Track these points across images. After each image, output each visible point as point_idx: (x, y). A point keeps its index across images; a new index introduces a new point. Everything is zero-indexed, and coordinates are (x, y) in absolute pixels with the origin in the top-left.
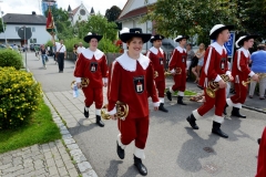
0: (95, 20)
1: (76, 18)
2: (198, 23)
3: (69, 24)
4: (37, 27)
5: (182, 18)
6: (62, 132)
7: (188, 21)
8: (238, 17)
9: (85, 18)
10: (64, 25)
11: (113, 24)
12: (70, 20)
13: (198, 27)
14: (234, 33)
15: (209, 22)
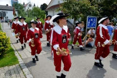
0: (35, 9)
1: (27, 8)
4: (8, 12)
5: (74, 10)
8: (98, 11)
9: (31, 8)
10: (21, 11)
11: (44, 11)
12: (24, 9)
14: (97, 17)
15: (86, 12)
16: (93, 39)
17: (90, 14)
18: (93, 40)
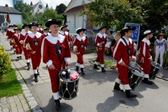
1: (36, 10)
2: (117, 18)
3: (30, 14)
5: (106, 14)
6: (23, 89)
7: (111, 16)
9: (42, 11)
10: (27, 14)
11: (61, 15)
12: (31, 11)
13: (117, 21)
15: (124, 18)
17: (129, 20)
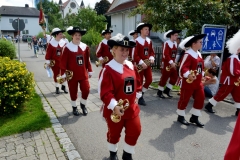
0: (85, 13)
1: (66, 11)
4: (29, 19)
5: (172, 12)
6: (52, 121)
7: (179, 15)
8: (230, 12)
9: (75, 11)
10: (55, 17)
11: (103, 17)
12: (60, 12)
13: (189, 22)
14: (226, 28)
15: (200, 16)
16: (215, 78)
17: (209, 20)
18: (214, 81)
